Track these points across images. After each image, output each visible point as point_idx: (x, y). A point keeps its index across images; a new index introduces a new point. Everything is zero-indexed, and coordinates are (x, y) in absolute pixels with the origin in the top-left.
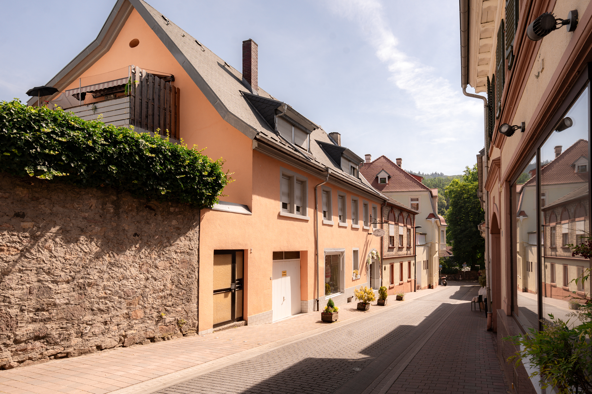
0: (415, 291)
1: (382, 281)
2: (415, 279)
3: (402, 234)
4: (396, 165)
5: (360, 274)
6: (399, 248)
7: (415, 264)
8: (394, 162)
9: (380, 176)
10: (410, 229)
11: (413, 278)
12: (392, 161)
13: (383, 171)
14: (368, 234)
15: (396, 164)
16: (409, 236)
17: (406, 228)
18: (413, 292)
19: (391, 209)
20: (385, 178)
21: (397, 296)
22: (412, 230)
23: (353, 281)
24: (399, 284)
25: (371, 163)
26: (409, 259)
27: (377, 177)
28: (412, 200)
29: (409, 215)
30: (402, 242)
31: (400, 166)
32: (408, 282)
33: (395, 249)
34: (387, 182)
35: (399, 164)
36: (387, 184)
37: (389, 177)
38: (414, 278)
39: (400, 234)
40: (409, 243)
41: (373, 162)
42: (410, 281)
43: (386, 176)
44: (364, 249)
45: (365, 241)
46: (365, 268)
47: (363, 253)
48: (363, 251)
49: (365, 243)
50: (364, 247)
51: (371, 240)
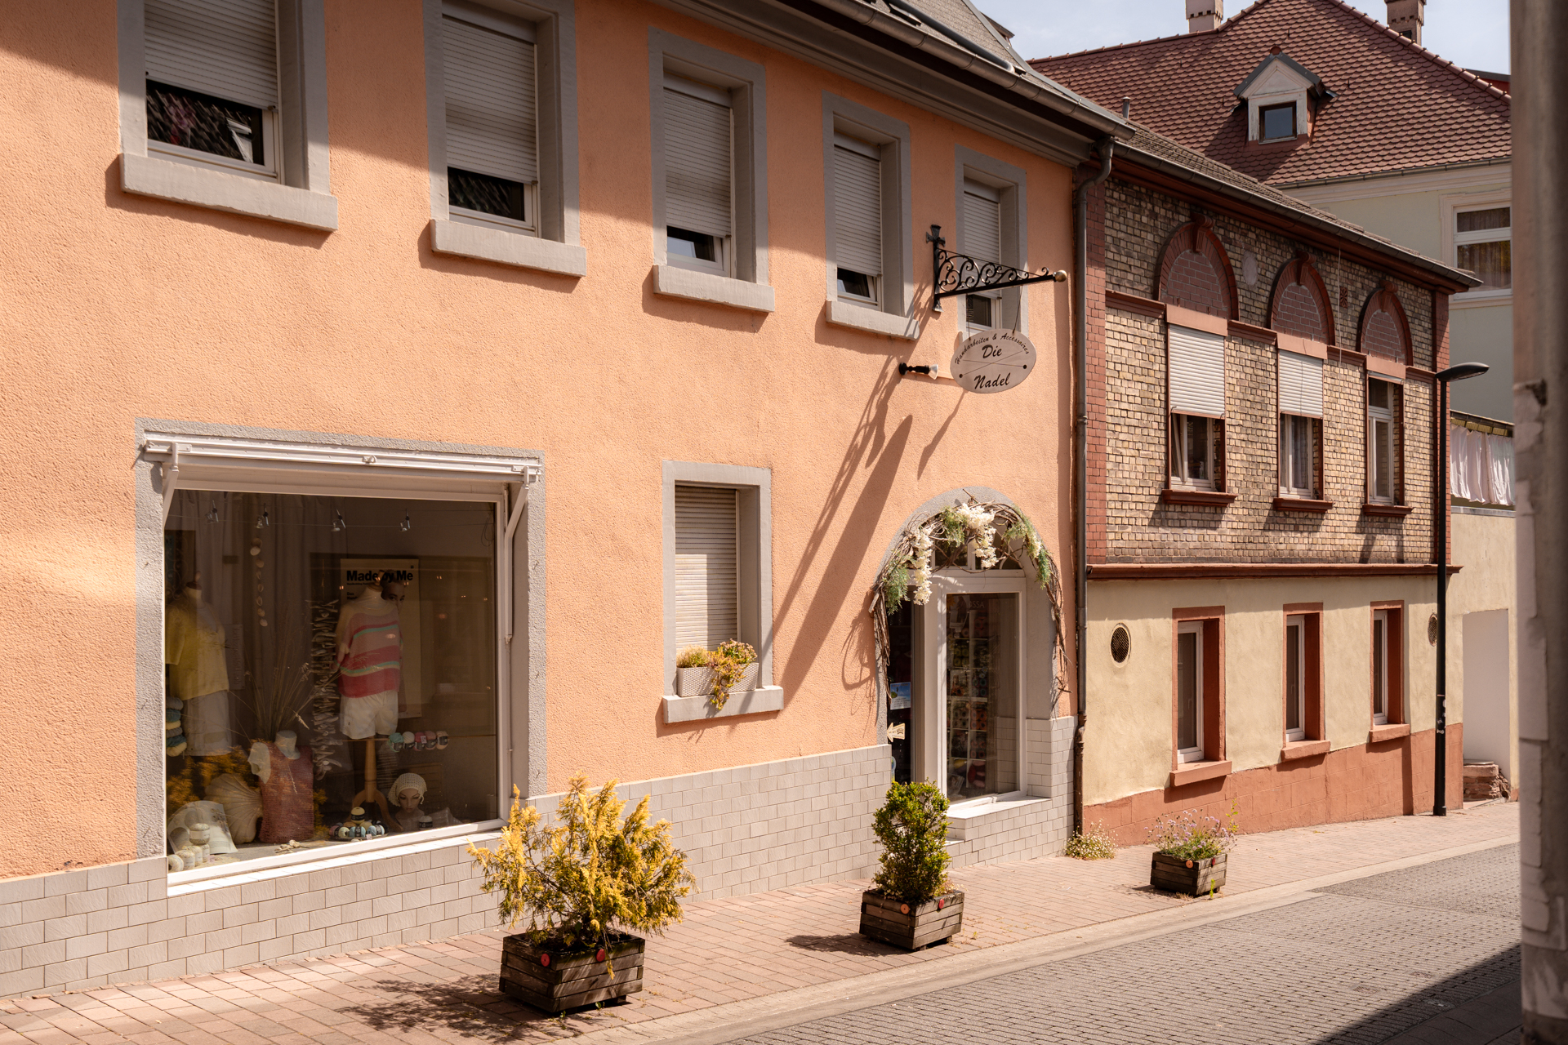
0: (1439, 810)
1: (1077, 736)
2: (1441, 725)
3: (1312, 410)
4: (1382, 32)
5: (792, 680)
6: (1278, 505)
7: (1438, 628)
8: (1372, 17)
9: (1259, 95)
10: (1399, 389)
11: (1420, 717)
12: (1360, 10)
13: (1277, 64)
14: (903, 370)
15: (1383, 22)
16: (1392, 437)
17: (1354, 375)
18: (1424, 821)
19: (1192, 217)
20: (1293, 105)
21: (1159, 859)
22: (1417, 397)
23: (665, 726)
24: (1274, 760)
25: (1217, 32)
26: (1389, 591)
27: (1244, 104)
28: (1467, 221)
29: (1382, 286)
30: (1319, 469)
31: (1410, 33)
32: (1374, 746)
33: (1231, 511)
34: (1305, 126)
35: (1406, 25)
36: (1304, 138)
37: (1319, 98)
38: (1431, 724)
39: (1289, 406)
40: (1392, 481)
41: (1231, 24)
42: (1403, 742)
43: (1296, 89)
44: (840, 485)
45: (865, 426)
46: (856, 634)
47: (826, 516)
48: (835, 500)
49: (860, 439)
50: (846, 467)
51: (942, 423)
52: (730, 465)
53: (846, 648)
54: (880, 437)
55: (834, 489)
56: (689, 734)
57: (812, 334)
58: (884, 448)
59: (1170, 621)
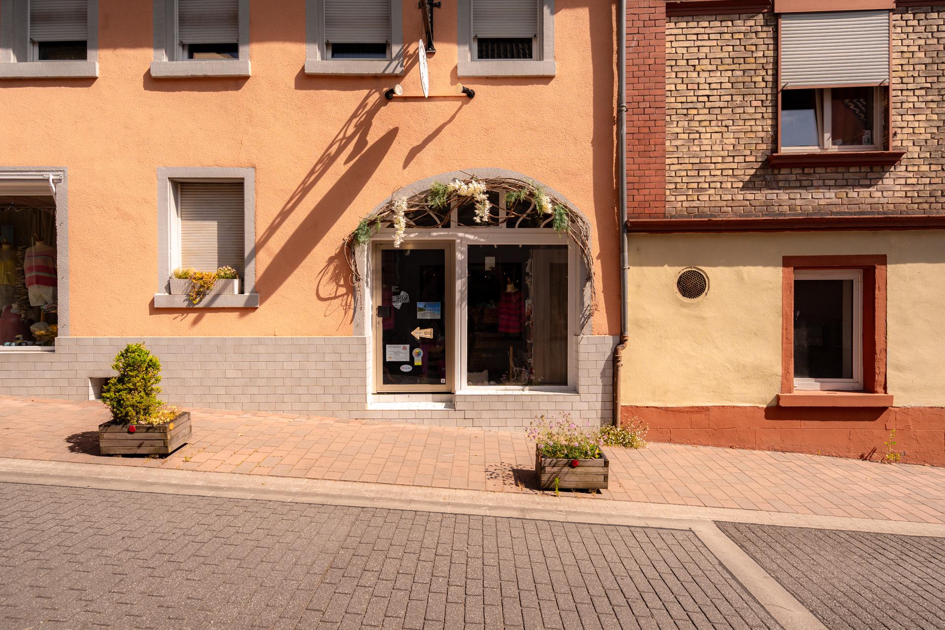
1: (615, 351)
5: (263, 291)
23: (156, 310)
44: (311, 180)
45: (341, 140)
46: (332, 267)
47: (293, 202)
48: (305, 189)
49: (333, 150)
50: (318, 168)
51: (435, 128)
52: (216, 167)
53: (321, 275)
54: (362, 142)
55: (304, 183)
56: (176, 315)
57: (293, 85)
58: (363, 152)
59: (780, 269)
